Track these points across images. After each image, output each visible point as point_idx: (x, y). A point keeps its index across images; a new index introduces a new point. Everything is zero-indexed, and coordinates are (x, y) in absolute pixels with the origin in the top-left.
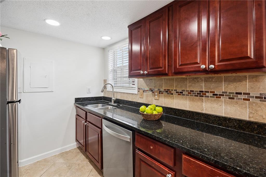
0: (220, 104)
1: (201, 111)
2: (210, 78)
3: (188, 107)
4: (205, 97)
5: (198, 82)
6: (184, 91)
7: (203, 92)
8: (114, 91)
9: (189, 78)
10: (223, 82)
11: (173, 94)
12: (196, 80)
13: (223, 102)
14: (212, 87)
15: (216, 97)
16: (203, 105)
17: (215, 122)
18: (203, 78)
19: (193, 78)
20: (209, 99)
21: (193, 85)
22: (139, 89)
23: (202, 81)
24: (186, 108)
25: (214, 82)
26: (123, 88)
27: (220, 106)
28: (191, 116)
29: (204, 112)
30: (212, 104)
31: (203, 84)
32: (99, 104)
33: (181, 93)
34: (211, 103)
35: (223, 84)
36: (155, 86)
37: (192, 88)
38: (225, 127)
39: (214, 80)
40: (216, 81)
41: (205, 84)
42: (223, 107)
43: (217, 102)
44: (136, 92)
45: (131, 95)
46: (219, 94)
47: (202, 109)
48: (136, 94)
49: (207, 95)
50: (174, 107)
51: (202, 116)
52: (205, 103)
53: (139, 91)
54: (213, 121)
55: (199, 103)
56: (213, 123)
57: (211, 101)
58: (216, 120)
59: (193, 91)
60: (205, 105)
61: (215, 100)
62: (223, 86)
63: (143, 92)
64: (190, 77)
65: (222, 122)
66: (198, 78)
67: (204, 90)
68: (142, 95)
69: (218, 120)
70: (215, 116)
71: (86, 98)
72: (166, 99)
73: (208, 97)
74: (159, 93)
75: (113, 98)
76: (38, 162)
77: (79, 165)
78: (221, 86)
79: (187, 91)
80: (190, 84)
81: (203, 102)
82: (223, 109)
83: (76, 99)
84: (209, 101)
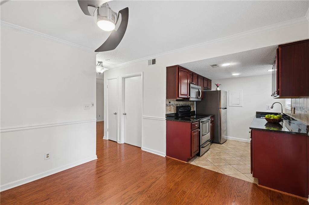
71: (265, 112)
75: (282, 114)
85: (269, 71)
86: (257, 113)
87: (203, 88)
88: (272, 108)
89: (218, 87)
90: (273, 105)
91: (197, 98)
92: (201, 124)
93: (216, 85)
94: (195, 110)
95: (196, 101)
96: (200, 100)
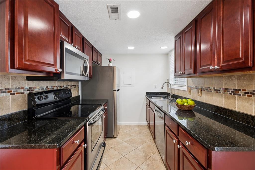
0: (251, 103)
1: (234, 108)
2: (242, 75)
3: (224, 104)
4: (238, 95)
5: (232, 80)
6: (221, 89)
7: (236, 90)
8: (172, 88)
9: (225, 77)
10: (253, 80)
11: (211, 91)
12: (230, 78)
13: (253, 101)
14: (243, 85)
15: (248, 96)
16: (235, 102)
17: (244, 120)
18: (236, 77)
19: (228, 76)
20: (241, 98)
21: (228, 83)
22: (188, 86)
23: (236, 79)
24: (222, 105)
25: (246, 80)
26: (179, 86)
27: (251, 104)
28: (225, 113)
29: (236, 110)
30: (244, 102)
31: (236, 83)
32: (162, 98)
33: (218, 91)
34: (242, 101)
35: (253, 82)
36: (198, 84)
37: (227, 86)
38: (253, 126)
39: (245, 78)
40: (248, 80)
41: (238, 82)
42: (253, 106)
43: (248, 100)
44: (186, 89)
45: (183, 92)
46: (250, 93)
47: (235, 107)
48: (186, 91)
49: (239, 93)
50: (213, 104)
51: (234, 113)
52: (237, 101)
53: (188, 89)
54: (242, 119)
55: (233, 101)
56: (242, 121)
57: (243, 99)
58: (245, 118)
59: (228, 89)
60: (237, 104)
61: (246, 99)
62: (253, 84)
63: (191, 89)
64: (225, 75)
65: (250, 121)
66: (232, 76)
67: (237, 88)
68: (190, 92)
69: (247, 119)
70: (244, 114)
71: (153, 92)
72: (206, 96)
73: (240, 95)
74: (202, 90)
75: (171, 94)
76: (127, 125)
77: (145, 134)
78: (252, 85)
79: (223, 89)
80: (226, 82)
81: (236, 100)
82: (253, 108)
83: (146, 92)
84: (241, 99)
85: (162, 48)
86: (147, 93)
87: (92, 61)
88: (162, 88)
89: (110, 62)
90: (163, 85)
91: (83, 75)
92: (88, 128)
93: (109, 59)
94: (80, 94)
95: (82, 81)
96: (87, 79)
